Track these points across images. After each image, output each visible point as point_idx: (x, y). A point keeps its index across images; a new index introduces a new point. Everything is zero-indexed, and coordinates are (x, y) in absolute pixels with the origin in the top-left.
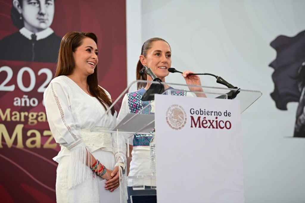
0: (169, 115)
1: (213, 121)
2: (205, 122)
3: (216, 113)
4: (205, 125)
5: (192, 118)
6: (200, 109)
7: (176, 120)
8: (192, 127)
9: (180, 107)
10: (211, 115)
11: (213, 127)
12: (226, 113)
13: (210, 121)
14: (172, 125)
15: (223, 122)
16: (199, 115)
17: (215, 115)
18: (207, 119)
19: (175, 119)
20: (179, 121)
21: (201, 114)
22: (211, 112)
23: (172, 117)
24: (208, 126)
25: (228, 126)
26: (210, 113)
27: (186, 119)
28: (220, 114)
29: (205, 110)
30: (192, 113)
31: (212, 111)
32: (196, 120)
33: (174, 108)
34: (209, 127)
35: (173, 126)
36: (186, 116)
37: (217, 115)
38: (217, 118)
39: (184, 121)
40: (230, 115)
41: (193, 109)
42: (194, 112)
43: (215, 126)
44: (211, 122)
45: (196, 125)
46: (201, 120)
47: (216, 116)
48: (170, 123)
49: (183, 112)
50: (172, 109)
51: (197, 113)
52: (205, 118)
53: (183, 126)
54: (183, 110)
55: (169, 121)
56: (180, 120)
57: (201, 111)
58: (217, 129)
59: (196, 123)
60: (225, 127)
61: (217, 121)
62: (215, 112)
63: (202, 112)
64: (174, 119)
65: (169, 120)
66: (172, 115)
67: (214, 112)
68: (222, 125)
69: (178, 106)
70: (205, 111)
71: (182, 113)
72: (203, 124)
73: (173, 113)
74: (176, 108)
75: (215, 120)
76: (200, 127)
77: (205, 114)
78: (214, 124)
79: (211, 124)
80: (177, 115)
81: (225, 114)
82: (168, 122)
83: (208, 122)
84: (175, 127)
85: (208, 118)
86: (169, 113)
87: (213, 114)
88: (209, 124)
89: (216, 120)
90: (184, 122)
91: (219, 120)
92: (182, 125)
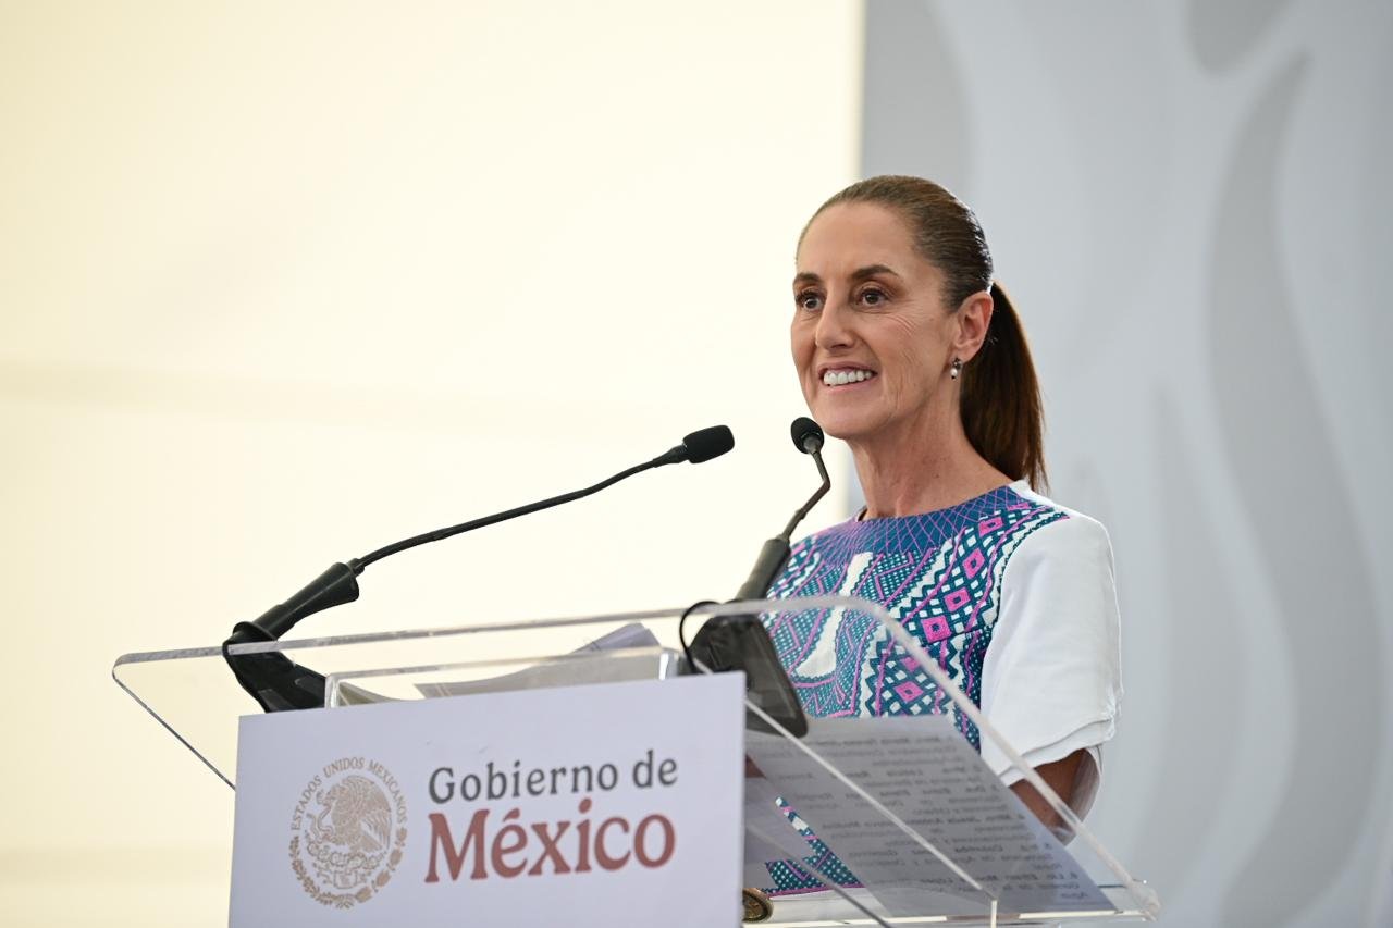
0: (306, 824)
1: (563, 826)
2: (511, 839)
3: (583, 776)
4: (510, 860)
5: (439, 825)
6: (490, 766)
7: (345, 849)
8: (432, 877)
9: (373, 767)
10: (554, 791)
11: (561, 867)
12: (650, 766)
13: (540, 829)
14: (318, 882)
15: (626, 827)
16: (483, 802)
17: (575, 789)
18: (524, 822)
19: (336, 842)
20: (361, 850)
21: (491, 795)
22: (554, 773)
23: (326, 837)
24: (529, 866)
25: (654, 848)
26: (548, 777)
27: (402, 834)
28: (608, 779)
29: (517, 764)
30: (442, 792)
31: (558, 767)
32: (458, 833)
33: (338, 777)
34: (537, 870)
35: (325, 889)
36: (403, 818)
37: (589, 788)
38: (585, 806)
39: (393, 846)
40: (668, 777)
41: (450, 771)
42: (451, 786)
43: (572, 859)
44: (552, 832)
45: (455, 865)
46: (492, 828)
47: (583, 794)
48: (311, 872)
49: (389, 797)
50: (326, 785)
51: (471, 788)
52: (514, 814)
53: (383, 879)
54: (390, 783)
55: (307, 860)
56: (370, 844)
57: (491, 779)
58: (583, 875)
59: (458, 849)
60: (633, 859)
61: (584, 828)
62: (576, 771)
63: (497, 783)
64: (333, 847)
65: (304, 856)
66: (328, 821)
67: (570, 775)
68: (618, 843)
69: (360, 763)
70: (516, 775)
71: (383, 802)
72: (498, 852)
73: (329, 815)
74: (348, 780)
75: (577, 818)
76: (479, 873)
77: (516, 794)
78: (569, 847)
79: (551, 848)
80: (354, 821)
81: (643, 774)
82: (298, 866)
83: (532, 837)
84: (336, 892)
85: (533, 810)
86: (309, 815)
87: (564, 782)
88: (535, 847)
89: (581, 818)
90: (390, 851)
91: (596, 818)
92: (374, 876)
